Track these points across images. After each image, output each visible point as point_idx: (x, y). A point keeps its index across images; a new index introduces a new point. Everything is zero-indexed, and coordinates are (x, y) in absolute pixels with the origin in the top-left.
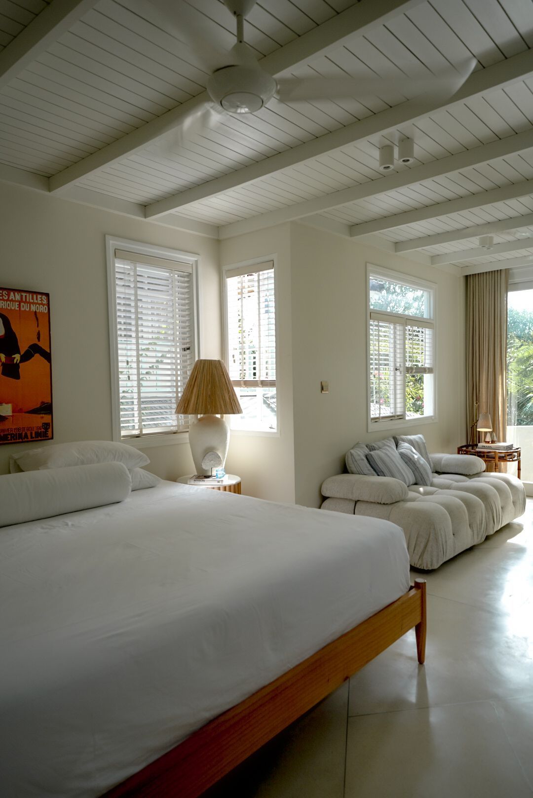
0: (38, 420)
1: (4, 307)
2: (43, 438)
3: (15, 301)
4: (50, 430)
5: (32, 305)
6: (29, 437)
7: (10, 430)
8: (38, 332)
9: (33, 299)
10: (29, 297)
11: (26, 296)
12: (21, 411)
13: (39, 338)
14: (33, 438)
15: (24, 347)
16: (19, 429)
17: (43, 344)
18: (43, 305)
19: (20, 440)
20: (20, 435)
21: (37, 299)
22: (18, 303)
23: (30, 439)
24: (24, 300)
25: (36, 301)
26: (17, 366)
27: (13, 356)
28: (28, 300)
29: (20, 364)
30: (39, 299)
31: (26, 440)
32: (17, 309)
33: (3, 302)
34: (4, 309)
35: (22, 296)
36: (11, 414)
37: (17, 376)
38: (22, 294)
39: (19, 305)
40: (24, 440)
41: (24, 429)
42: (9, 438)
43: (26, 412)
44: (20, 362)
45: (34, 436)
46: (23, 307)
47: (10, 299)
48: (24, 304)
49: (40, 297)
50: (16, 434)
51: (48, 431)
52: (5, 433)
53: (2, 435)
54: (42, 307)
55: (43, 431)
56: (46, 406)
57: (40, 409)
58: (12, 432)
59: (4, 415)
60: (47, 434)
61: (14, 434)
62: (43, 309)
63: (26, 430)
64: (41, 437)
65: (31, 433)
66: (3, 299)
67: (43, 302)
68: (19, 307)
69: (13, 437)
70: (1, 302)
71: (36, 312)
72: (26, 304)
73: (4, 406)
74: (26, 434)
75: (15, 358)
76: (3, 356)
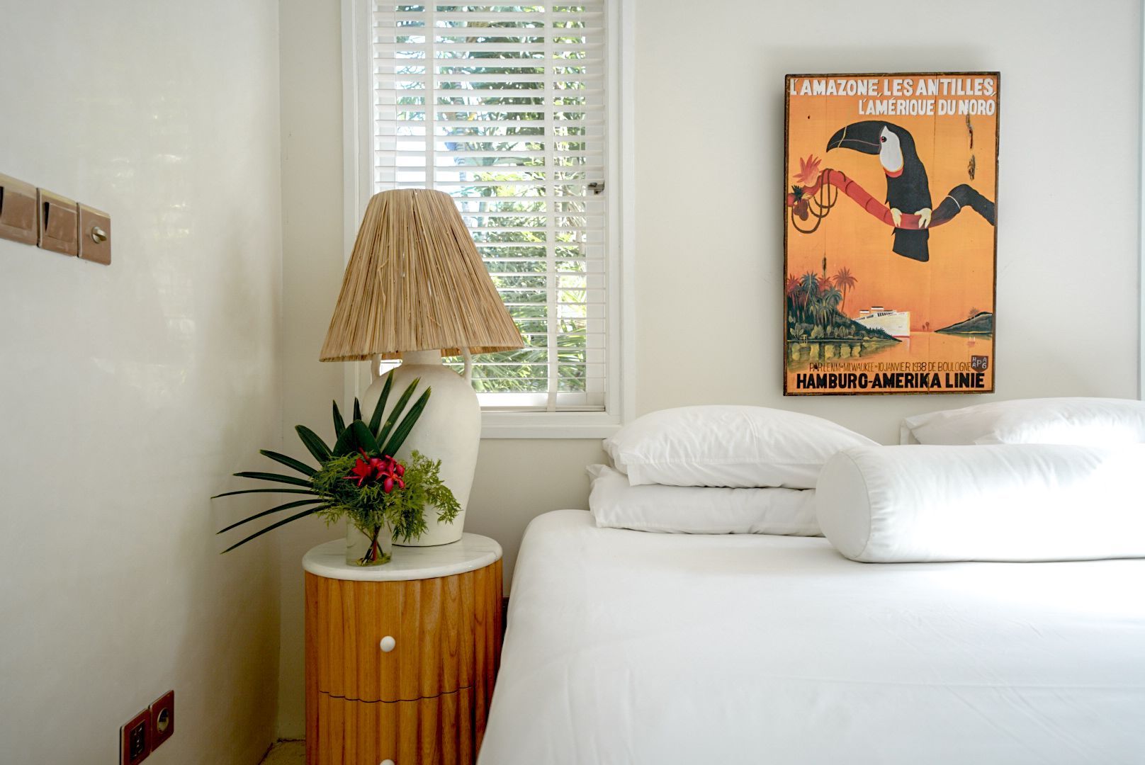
0: (961, 351)
1: (903, 113)
2: (970, 389)
3: (927, 97)
4: (988, 372)
5: (961, 102)
6: (943, 383)
7: (904, 365)
8: (971, 157)
9: (963, 88)
10: (957, 85)
11: (949, 84)
13: (972, 173)
14: (951, 386)
15: (939, 193)
16: (922, 365)
17: (981, 186)
18: (986, 98)
19: (925, 389)
21: (972, 88)
22: (933, 102)
24: (945, 93)
25: (971, 93)
26: (925, 233)
27: (917, 213)
28: (953, 93)
29: (930, 229)
30: (977, 87)
32: (930, 113)
33: (903, 102)
34: (905, 115)
35: (941, 84)
36: (908, 332)
37: (923, 254)
38: (942, 80)
39: (935, 105)
40: (931, 389)
41: (933, 366)
42: (901, 381)
43: (936, 331)
44: (930, 226)
45: (952, 382)
46: (942, 109)
47: (918, 93)
48: (944, 102)
49: (981, 81)
50: (917, 375)
51: (983, 375)
52: (896, 372)
53: (889, 377)
54: (984, 102)
55: (973, 374)
56: (982, 319)
57: (968, 324)
58: (907, 372)
59: (893, 334)
60: (982, 380)
61: (911, 375)
62: (986, 109)
63: (936, 368)
64: (967, 386)
65: (948, 375)
66: (904, 97)
67: (985, 92)
68: (935, 109)
69: (911, 381)
70: (899, 102)
71: (968, 115)
72: (949, 101)
73: (896, 315)
74: (936, 376)
75: (920, 216)
76: (896, 214)
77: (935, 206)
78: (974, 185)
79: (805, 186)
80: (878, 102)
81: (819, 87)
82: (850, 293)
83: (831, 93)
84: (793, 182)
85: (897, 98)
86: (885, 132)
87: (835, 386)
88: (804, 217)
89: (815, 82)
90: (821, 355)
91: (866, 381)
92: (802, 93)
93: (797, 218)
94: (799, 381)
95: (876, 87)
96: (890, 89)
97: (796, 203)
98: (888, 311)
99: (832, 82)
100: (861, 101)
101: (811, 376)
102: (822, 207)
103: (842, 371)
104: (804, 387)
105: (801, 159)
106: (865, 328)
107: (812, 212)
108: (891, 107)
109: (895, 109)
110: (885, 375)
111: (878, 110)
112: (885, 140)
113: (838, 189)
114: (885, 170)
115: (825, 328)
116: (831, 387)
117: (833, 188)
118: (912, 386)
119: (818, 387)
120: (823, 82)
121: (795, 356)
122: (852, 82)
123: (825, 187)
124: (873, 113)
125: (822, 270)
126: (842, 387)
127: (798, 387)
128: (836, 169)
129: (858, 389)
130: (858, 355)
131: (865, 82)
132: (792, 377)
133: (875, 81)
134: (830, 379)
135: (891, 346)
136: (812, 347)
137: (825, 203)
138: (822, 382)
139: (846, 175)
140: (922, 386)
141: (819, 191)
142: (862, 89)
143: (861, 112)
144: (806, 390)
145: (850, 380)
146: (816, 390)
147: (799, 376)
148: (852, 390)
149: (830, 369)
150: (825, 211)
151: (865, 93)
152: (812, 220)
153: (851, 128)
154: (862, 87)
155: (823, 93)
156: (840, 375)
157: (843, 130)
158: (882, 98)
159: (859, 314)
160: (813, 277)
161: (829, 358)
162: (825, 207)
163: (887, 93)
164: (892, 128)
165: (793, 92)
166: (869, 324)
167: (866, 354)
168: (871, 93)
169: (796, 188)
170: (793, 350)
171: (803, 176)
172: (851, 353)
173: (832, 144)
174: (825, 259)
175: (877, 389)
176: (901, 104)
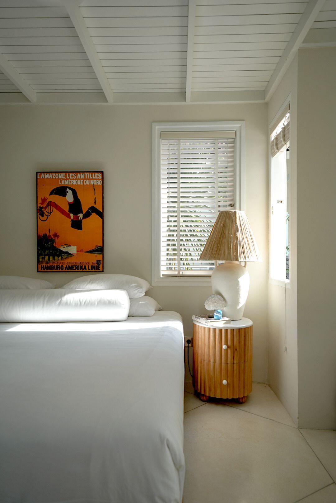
1: (73, 184)
2: (96, 270)
3: (81, 179)
4: (101, 265)
5: (91, 181)
7: (75, 263)
8: (95, 198)
9: (92, 176)
10: (90, 175)
11: (87, 175)
12: (82, 251)
13: (95, 203)
14: (90, 269)
15: (85, 209)
16: (80, 263)
17: (99, 207)
18: (99, 180)
19: (81, 270)
20: (81, 267)
21: (95, 176)
22: (82, 180)
23: (87, 270)
24: (86, 178)
25: (94, 178)
26: (80, 221)
27: (78, 215)
28: (89, 178)
29: (82, 220)
30: (96, 176)
31: (85, 270)
32: (81, 184)
33: (73, 180)
34: (74, 185)
35: (85, 175)
36: (76, 253)
37: (80, 228)
38: (85, 174)
39: (83, 181)
42: (74, 268)
43: (85, 252)
44: (83, 219)
45: (90, 268)
46: (85, 183)
47: (78, 178)
48: (86, 180)
49: (97, 174)
50: (79, 266)
51: (100, 266)
52: (72, 265)
53: (70, 266)
54: (98, 181)
55: (97, 266)
56: (99, 248)
57: (95, 250)
58: (76, 265)
59: (71, 253)
60: (99, 268)
61: (77, 266)
62: (99, 183)
63: (85, 264)
64: (95, 269)
65: (89, 266)
66: (73, 179)
67: (99, 177)
68: (83, 183)
69: (77, 268)
70: (72, 180)
71: (94, 185)
72: (88, 180)
73: (72, 247)
74: (85, 266)
75: (79, 216)
76: (72, 215)
77: (84, 213)
78: (95, 206)
79: (43, 207)
80: (65, 180)
81: (47, 176)
82: (57, 240)
83: (51, 178)
84: (39, 205)
85: (71, 179)
86: (68, 190)
87: (53, 269)
88: (43, 216)
89: (45, 174)
90: (49, 259)
91: (63, 268)
92: (41, 178)
93: (40, 216)
94: (42, 268)
95: (64, 176)
96: (69, 176)
97: (40, 212)
98: (70, 246)
99: (51, 174)
100: (60, 180)
101: (46, 266)
102: (48, 213)
103: (55, 265)
104: (44, 270)
105: (42, 198)
106: (62, 251)
107: (45, 215)
108: (69, 182)
109: (71, 183)
110: (69, 266)
111: (66, 183)
112: (68, 192)
113: (54, 208)
114: (68, 201)
115: (49, 251)
116: (52, 270)
117: (52, 207)
118: (77, 269)
119: (48, 270)
120: (48, 174)
121: (41, 260)
122: (57, 174)
123: (49, 207)
124: (64, 184)
125: (49, 233)
126: (55, 269)
127: (42, 269)
128: (53, 201)
129: (61, 270)
130: (60, 260)
131: (61, 174)
132: (40, 266)
133: (64, 174)
134: (52, 267)
135: (71, 257)
136: (46, 257)
137: (49, 212)
138: (49, 268)
139: (56, 203)
140: (80, 270)
141: (47, 208)
142: (60, 177)
143: (60, 184)
144: (44, 271)
145: (58, 267)
146: (47, 271)
147: (42, 266)
148: (58, 271)
149: (51, 264)
150: (49, 214)
151: (61, 178)
152: (45, 217)
153: (57, 189)
154: (60, 176)
155: (48, 178)
156: (55, 266)
157: (54, 189)
158: (67, 179)
159: (60, 247)
160: (46, 235)
161: (51, 261)
162: (49, 213)
163: (68, 178)
164: (70, 189)
165: (38, 177)
166: (64, 250)
167: (63, 259)
168: (63, 178)
169: (40, 207)
170: (40, 258)
171: (42, 203)
172: (58, 259)
173: (51, 194)
174: (49, 229)
175: (66, 270)
176: (73, 181)
